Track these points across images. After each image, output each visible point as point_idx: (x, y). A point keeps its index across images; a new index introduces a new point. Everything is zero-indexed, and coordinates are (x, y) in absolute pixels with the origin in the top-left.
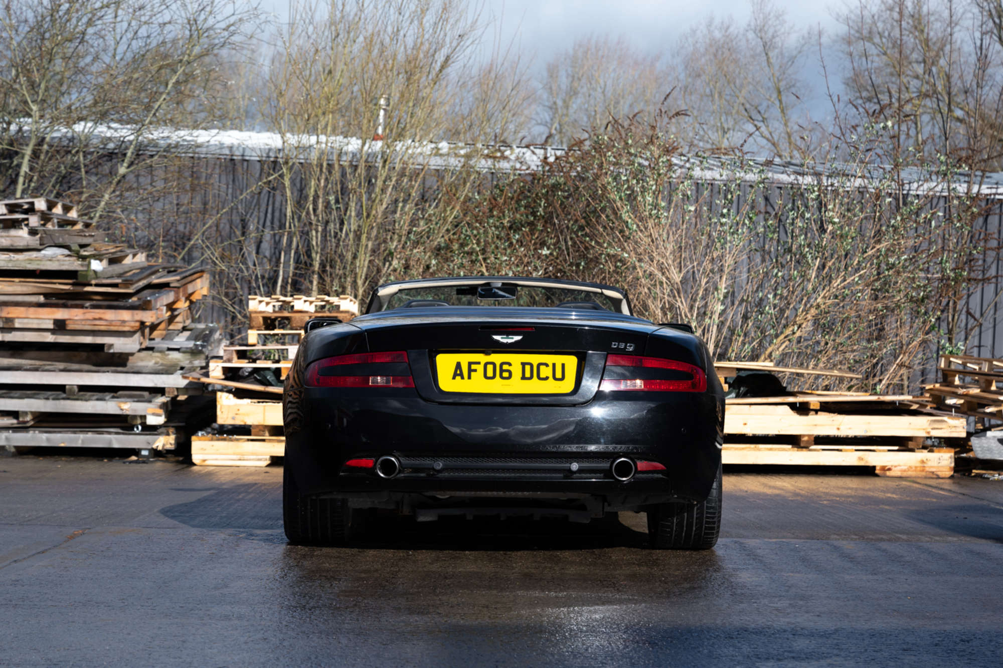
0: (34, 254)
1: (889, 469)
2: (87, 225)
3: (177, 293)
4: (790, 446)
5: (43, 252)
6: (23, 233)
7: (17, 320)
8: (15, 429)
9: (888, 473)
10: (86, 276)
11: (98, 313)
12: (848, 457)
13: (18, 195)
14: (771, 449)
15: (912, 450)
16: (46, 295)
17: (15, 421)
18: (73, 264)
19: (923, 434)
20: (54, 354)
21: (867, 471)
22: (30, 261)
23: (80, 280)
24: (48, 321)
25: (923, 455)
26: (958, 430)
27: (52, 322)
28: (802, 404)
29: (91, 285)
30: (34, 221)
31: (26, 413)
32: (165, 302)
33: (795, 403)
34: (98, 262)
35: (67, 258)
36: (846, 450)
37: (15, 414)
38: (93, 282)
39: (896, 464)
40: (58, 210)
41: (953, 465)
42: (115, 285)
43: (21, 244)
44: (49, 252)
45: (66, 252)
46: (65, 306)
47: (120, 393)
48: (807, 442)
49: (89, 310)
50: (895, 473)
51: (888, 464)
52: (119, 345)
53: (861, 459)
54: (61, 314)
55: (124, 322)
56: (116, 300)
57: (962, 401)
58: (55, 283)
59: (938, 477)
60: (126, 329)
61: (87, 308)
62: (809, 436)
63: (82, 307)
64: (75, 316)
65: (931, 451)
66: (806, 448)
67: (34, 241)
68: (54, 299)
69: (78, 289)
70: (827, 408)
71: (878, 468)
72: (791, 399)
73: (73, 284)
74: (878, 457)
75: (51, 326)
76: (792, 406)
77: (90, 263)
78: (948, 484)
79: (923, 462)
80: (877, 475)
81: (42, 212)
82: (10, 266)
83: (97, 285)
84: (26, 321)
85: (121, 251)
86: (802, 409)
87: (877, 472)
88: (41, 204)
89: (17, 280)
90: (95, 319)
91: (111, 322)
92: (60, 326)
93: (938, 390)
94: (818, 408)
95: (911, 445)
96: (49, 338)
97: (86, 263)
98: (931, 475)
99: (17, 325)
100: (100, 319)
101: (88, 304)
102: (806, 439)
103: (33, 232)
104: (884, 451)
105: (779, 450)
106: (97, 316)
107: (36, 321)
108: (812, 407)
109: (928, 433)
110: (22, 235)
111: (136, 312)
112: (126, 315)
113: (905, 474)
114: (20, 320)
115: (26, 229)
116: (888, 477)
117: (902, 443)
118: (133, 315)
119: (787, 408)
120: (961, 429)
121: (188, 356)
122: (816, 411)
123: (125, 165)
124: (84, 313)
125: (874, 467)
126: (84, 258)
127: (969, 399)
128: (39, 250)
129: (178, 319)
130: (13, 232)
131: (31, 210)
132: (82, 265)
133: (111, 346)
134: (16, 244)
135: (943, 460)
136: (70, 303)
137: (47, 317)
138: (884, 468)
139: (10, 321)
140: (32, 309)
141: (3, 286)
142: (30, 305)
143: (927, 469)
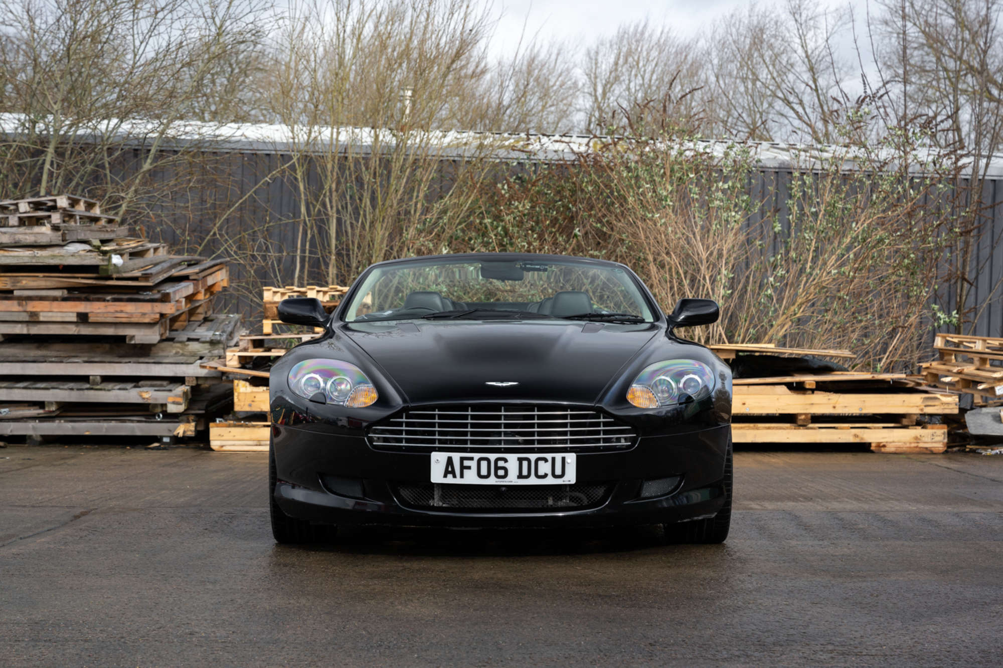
0: (56, 251)
1: (884, 446)
2: (110, 221)
3: (196, 286)
4: (788, 425)
5: (66, 248)
6: (46, 229)
7: (41, 314)
8: (42, 419)
9: (883, 450)
10: (107, 270)
11: (118, 306)
12: (844, 434)
13: (43, 192)
14: (769, 428)
15: (906, 427)
17: (41, 411)
18: (94, 259)
19: (917, 411)
20: (78, 346)
21: (863, 448)
22: (54, 257)
23: (102, 274)
24: (71, 314)
25: (918, 431)
26: (951, 407)
27: (75, 315)
28: (797, 383)
30: (56, 218)
31: (51, 403)
32: (185, 295)
33: (792, 383)
34: (118, 256)
35: (89, 254)
36: (842, 428)
37: (41, 404)
38: (115, 276)
39: (891, 440)
40: (81, 208)
41: (946, 441)
42: (135, 279)
43: (43, 240)
44: (72, 248)
45: (88, 247)
46: (87, 299)
47: (141, 383)
48: (804, 420)
49: (110, 303)
50: (890, 448)
51: (883, 441)
52: (141, 336)
53: (856, 436)
54: (82, 307)
55: (144, 314)
56: (137, 293)
57: (956, 379)
58: (77, 278)
59: (932, 453)
60: (147, 320)
61: (108, 301)
62: (806, 414)
63: (104, 300)
64: (98, 309)
65: (925, 427)
66: (804, 426)
67: (56, 237)
68: (75, 293)
69: (100, 283)
70: (824, 387)
71: (873, 445)
72: (788, 379)
73: (93, 279)
74: (874, 435)
75: (75, 319)
76: (790, 386)
77: (110, 258)
78: (940, 459)
79: (916, 438)
80: (872, 452)
81: (64, 209)
82: (34, 262)
83: (118, 279)
84: (50, 314)
85: (142, 246)
86: (798, 388)
87: (872, 448)
88: (63, 202)
89: (41, 275)
90: (117, 312)
91: (131, 315)
92: (83, 319)
93: (935, 368)
94: (814, 387)
95: (905, 422)
96: (72, 330)
97: (107, 257)
98: (925, 451)
99: (42, 319)
100: (122, 312)
101: (109, 298)
102: (803, 417)
103: (56, 228)
104: (878, 428)
105: (777, 428)
106: (118, 309)
107: (59, 314)
108: (807, 387)
109: (922, 410)
110: (44, 232)
111: (156, 304)
112: (146, 308)
113: (900, 450)
114: (45, 314)
115: (48, 226)
116: (883, 453)
117: (894, 420)
118: (153, 307)
119: (784, 388)
120: (954, 406)
121: (207, 346)
122: (813, 391)
123: (149, 161)
124: (106, 306)
125: (870, 444)
126: (105, 253)
127: (963, 377)
128: (62, 246)
129: (200, 310)
130: (37, 229)
131: (54, 208)
132: (103, 260)
133: (133, 337)
134: (39, 241)
135: (935, 438)
136: (92, 296)
137: (69, 311)
138: (879, 445)
139: (34, 314)
140: (55, 303)
141: (27, 281)
142: (55, 299)
143: (921, 445)
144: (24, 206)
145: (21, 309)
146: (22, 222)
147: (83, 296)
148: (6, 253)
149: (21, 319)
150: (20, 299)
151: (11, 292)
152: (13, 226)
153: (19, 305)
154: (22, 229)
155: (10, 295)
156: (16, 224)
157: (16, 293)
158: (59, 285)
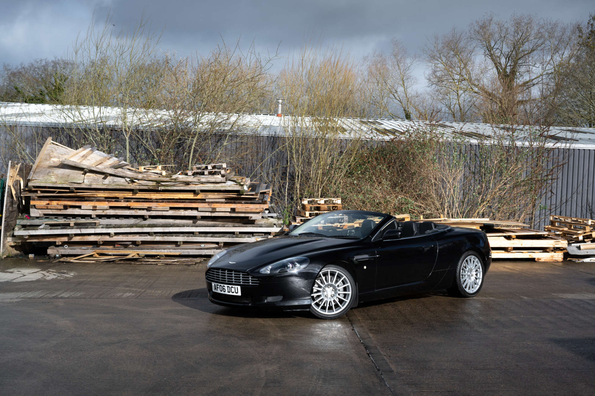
0: (223, 184)
1: (540, 259)
4: (504, 251)
5: (227, 183)
6: (219, 176)
7: (217, 208)
8: (217, 248)
9: (540, 261)
10: (243, 192)
11: (247, 205)
12: (526, 255)
14: (498, 253)
15: (548, 252)
16: (226, 199)
17: (217, 246)
18: (237, 188)
19: (552, 246)
20: (228, 220)
21: (532, 260)
22: (222, 187)
23: (241, 193)
25: (552, 254)
28: (508, 236)
29: (243, 195)
30: (223, 172)
31: (221, 243)
34: (246, 186)
35: (236, 186)
36: (525, 253)
37: (217, 243)
38: (244, 194)
39: (542, 257)
41: (563, 257)
42: (251, 195)
43: (218, 180)
44: (229, 183)
45: (236, 183)
46: (235, 203)
47: (254, 234)
49: (244, 204)
50: (542, 260)
51: (540, 257)
52: (254, 217)
53: (530, 255)
54: (233, 206)
55: (257, 209)
56: (251, 200)
57: (561, 233)
58: (230, 194)
59: (558, 262)
60: (258, 211)
62: (511, 247)
63: (241, 203)
64: (239, 207)
65: (555, 252)
66: (510, 252)
67: (223, 179)
68: (229, 200)
69: (239, 196)
70: (519, 237)
71: (536, 259)
72: (505, 234)
73: (237, 195)
74: (536, 255)
75: (230, 211)
76: (505, 237)
77: (243, 187)
78: (561, 264)
79: (552, 256)
80: (536, 261)
82: (215, 189)
83: (246, 195)
84: (220, 209)
86: (509, 238)
87: (536, 260)
88: (225, 166)
89: (216, 193)
90: (246, 208)
91: (252, 209)
92: (233, 210)
93: (550, 228)
94: (515, 237)
95: (548, 250)
96: (228, 215)
98: (555, 261)
99: (217, 210)
100: (248, 208)
101: (243, 202)
102: (510, 248)
103: (223, 176)
104: (538, 252)
106: (247, 206)
107: (224, 209)
108: (512, 237)
109: (554, 246)
110: (218, 178)
111: (261, 205)
112: (257, 206)
113: (546, 261)
117: (544, 250)
119: (503, 238)
120: (566, 244)
121: (276, 220)
122: (514, 239)
124: (242, 205)
125: (534, 259)
126: (242, 185)
127: (564, 232)
128: (225, 183)
130: (216, 176)
131: (221, 168)
132: (241, 188)
133: (251, 217)
134: (216, 181)
135: (559, 256)
136: (236, 201)
137: (228, 207)
138: (538, 259)
139: (215, 209)
140: (223, 204)
141: (211, 196)
142: (222, 203)
143: (554, 259)
144: (210, 167)
145: (209, 206)
146: (210, 173)
147: (233, 201)
148: (204, 185)
149: (209, 210)
150: (209, 203)
151: (205, 200)
152: (206, 175)
153: (208, 205)
154: (210, 176)
155: (204, 201)
156: (207, 174)
157: (206, 200)
158: (223, 197)
